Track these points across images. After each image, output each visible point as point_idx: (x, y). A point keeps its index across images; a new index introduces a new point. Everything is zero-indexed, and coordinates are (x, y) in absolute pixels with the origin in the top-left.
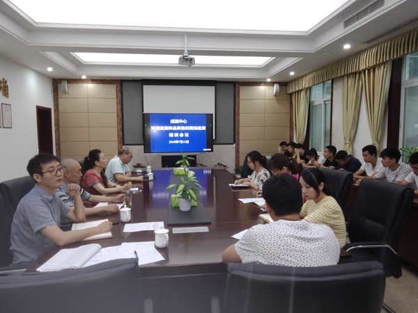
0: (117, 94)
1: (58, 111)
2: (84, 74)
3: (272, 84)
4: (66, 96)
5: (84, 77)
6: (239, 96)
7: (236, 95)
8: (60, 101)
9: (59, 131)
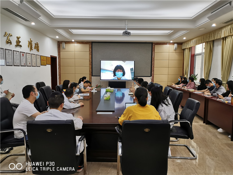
0: (89, 49)
1: (60, 58)
2: (73, 39)
3: (174, 43)
4: (64, 50)
5: (73, 41)
6: (154, 50)
7: (153, 50)
8: (61, 52)
9: (60, 68)
